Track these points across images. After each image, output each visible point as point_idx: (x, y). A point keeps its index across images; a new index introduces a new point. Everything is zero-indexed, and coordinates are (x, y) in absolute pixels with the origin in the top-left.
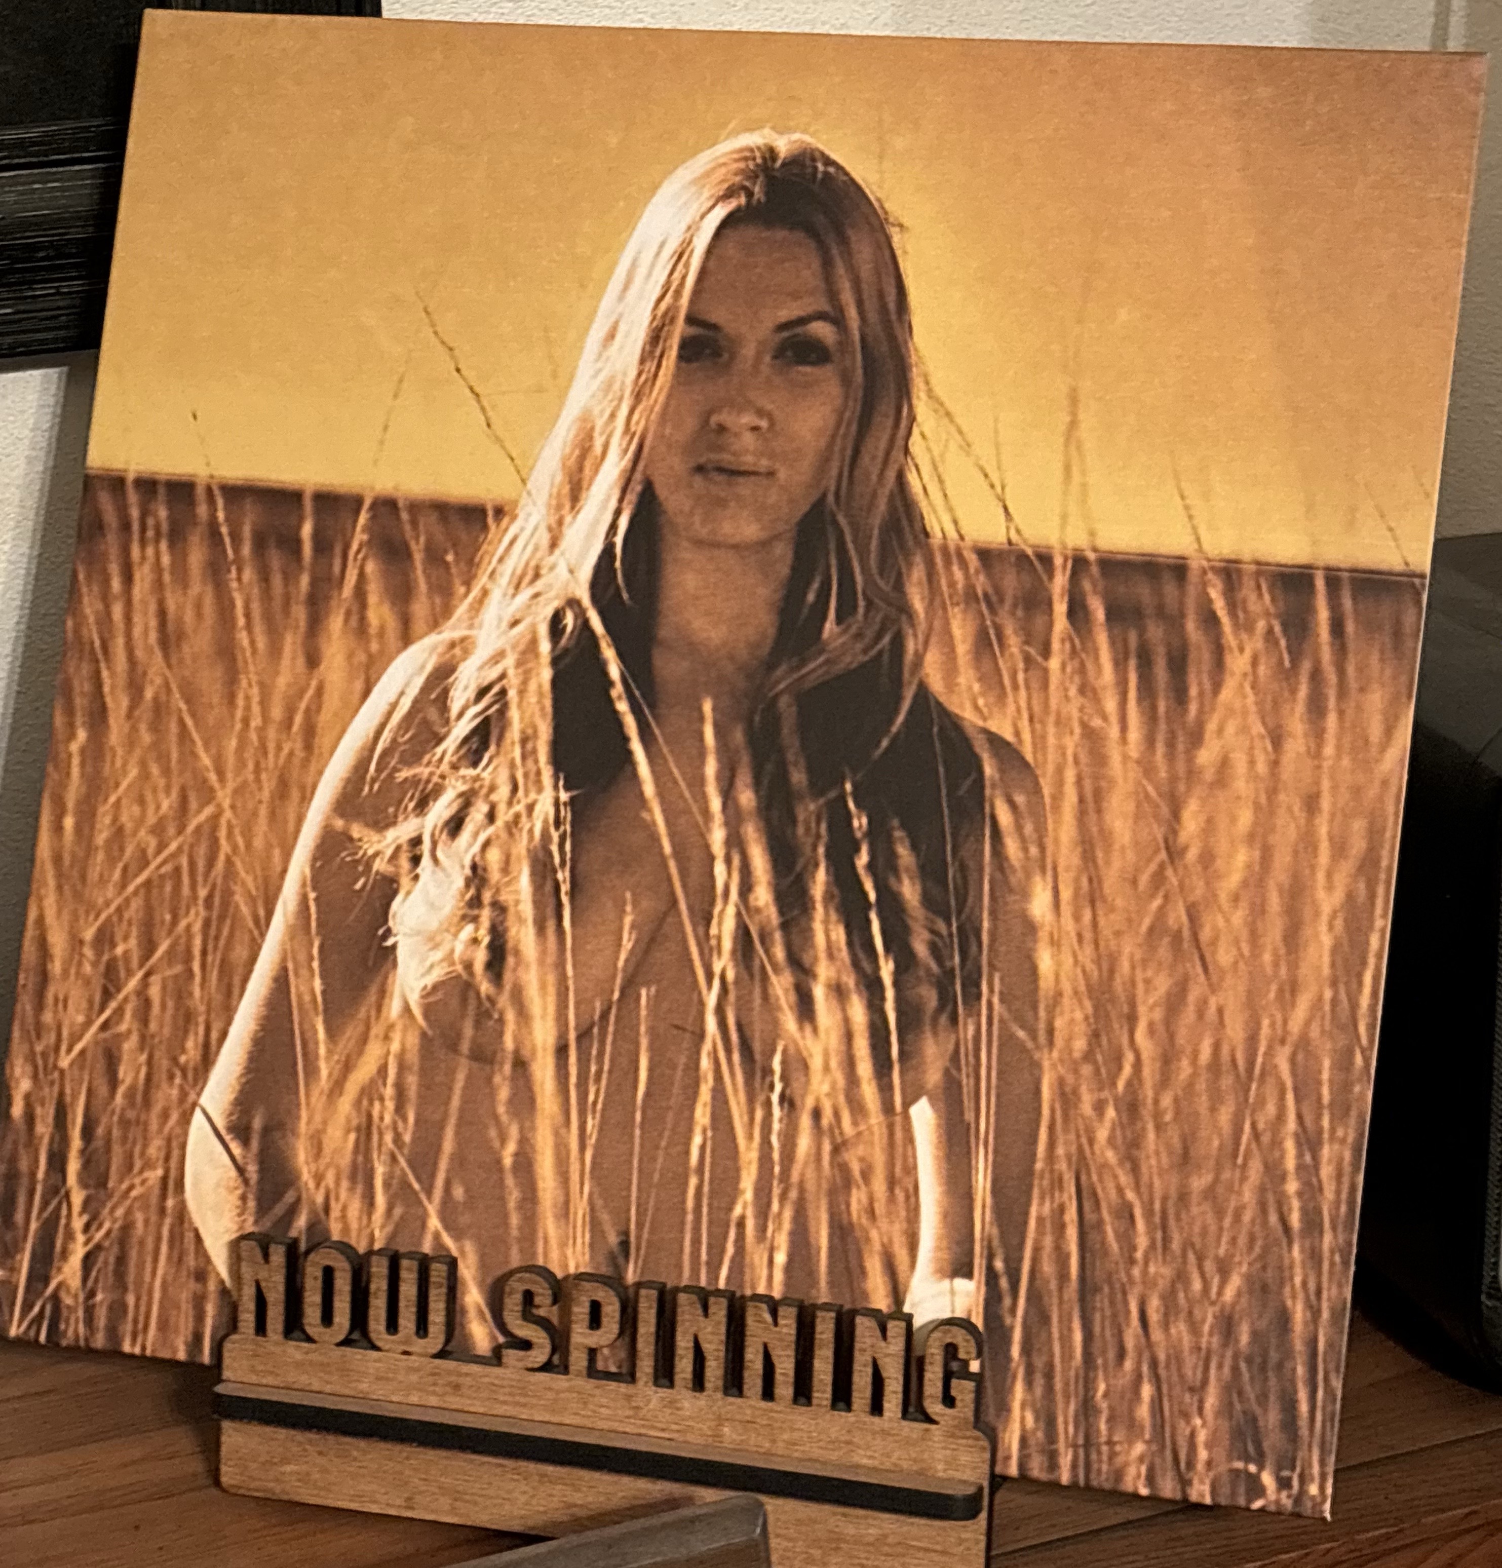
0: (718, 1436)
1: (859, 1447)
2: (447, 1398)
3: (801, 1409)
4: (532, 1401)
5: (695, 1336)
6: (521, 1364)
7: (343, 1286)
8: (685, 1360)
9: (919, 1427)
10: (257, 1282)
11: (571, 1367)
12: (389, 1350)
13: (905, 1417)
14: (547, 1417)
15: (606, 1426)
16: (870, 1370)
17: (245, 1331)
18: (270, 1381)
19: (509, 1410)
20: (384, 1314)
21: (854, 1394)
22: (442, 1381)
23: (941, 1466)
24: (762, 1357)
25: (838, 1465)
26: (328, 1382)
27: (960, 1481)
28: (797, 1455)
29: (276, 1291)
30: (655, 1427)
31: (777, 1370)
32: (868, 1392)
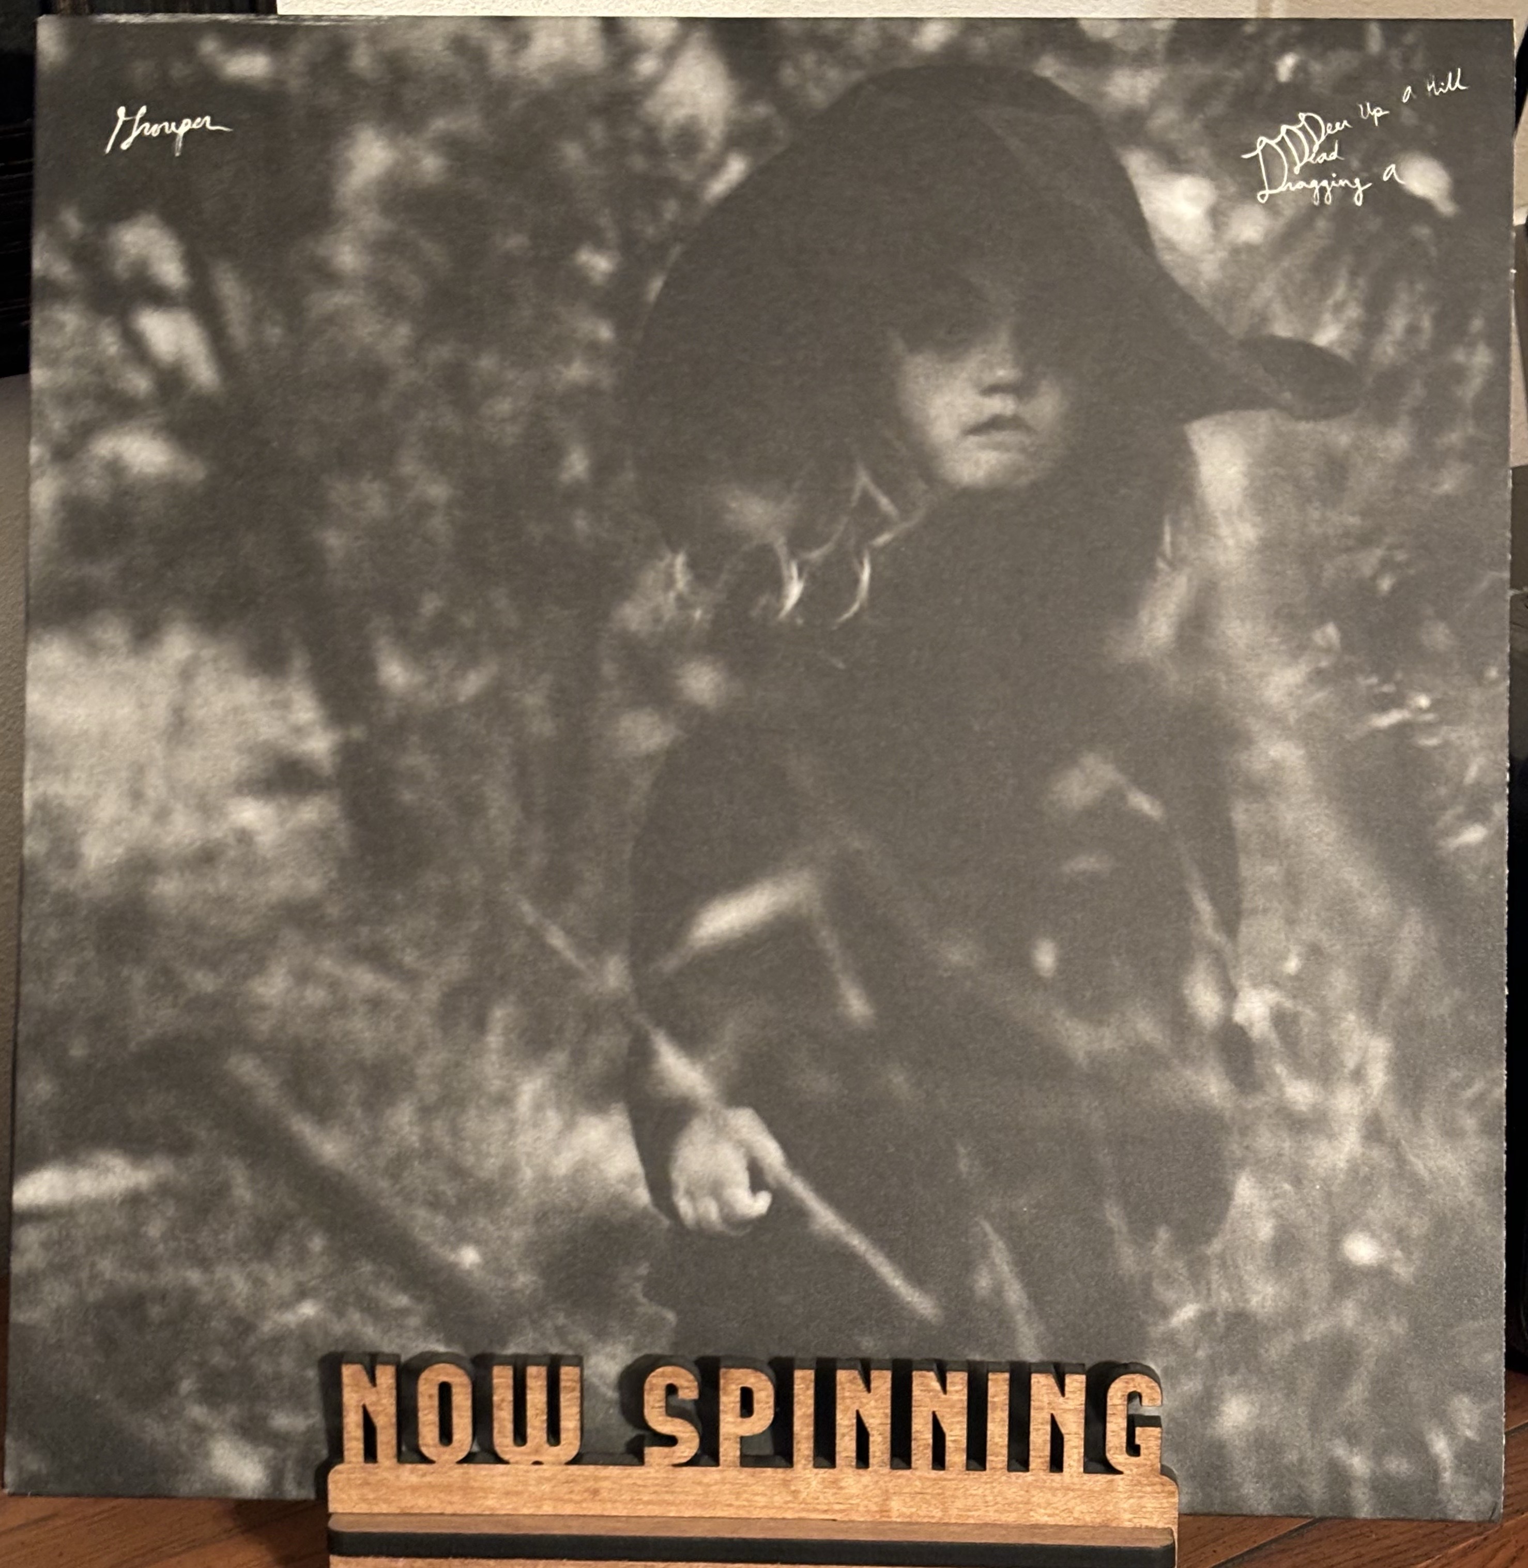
0: (884, 1511)
1: (1039, 1505)
2: (584, 1505)
3: (975, 1475)
4: (682, 1497)
5: (858, 1412)
6: (667, 1461)
7: (462, 1401)
8: (847, 1438)
9: (1102, 1479)
10: (364, 1408)
11: (722, 1459)
12: (517, 1463)
13: (1087, 1470)
14: (698, 1513)
15: (763, 1514)
16: (1048, 1428)
17: (354, 1459)
18: (384, 1508)
19: (656, 1511)
20: (510, 1426)
21: (1032, 1453)
22: (577, 1488)
23: (1127, 1516)
24: (930, 1426)
25: (1020, 1528)
26: (451, 1503)
27: (1147, 1527)
28: (972, 1521)
29: (387, 1415)
30: (815, 1510)
31: (948, 1438)
32: (1047, 1452)
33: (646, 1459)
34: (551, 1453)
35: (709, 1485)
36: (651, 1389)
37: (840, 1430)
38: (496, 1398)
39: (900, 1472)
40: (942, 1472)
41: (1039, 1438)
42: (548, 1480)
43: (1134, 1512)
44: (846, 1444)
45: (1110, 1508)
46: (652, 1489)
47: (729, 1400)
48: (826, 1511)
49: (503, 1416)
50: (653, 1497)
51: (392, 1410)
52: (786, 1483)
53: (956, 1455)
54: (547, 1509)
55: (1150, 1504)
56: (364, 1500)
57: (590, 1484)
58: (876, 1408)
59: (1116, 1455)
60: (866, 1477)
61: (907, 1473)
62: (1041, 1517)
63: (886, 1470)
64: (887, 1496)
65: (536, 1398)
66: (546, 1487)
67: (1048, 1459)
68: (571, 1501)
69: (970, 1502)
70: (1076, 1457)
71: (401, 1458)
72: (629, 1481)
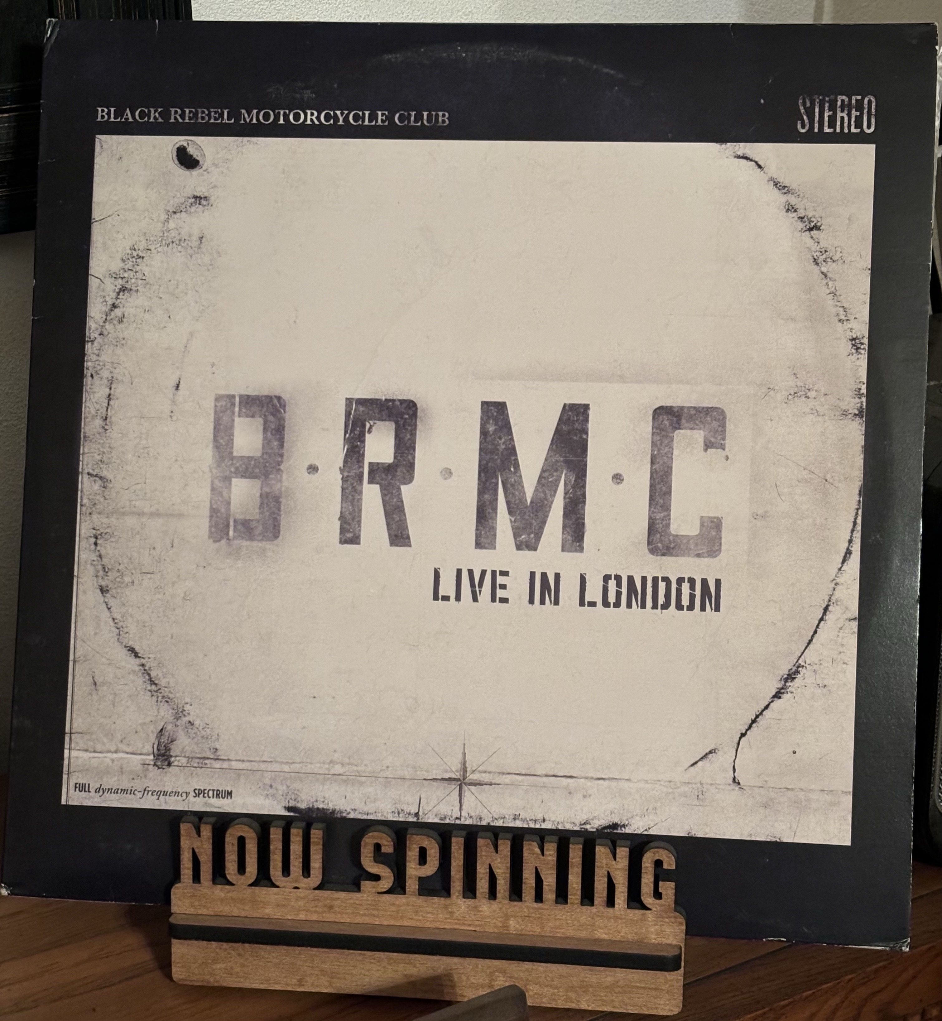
0: (506, 926)
1: (600, 927)
2: (324, 915)
3: (560, 906)
4: (382, 913)
5: (490, 865)
6: (374, 890)
7: (252, 848)
8: (483, 881)
9: (638, 913)
10: (193, 849)
11: (407, 890)
12: (283, 887)
13: (629, 907)
14: (392, 922)
15: (432, 925)
16: (606, 879)
17: (186, 881)
18: (204, 911)
19: (367, 920)
20: (280, 864)
21: (596, 895)
22: (320, 904)
23: (653, 936)
24: (534, 875)
25: (587, 940)
26: (244, 910)
27: (666, 944)
28: (559, 935)
29: (206, 854)
30: (464, 924)
31: (544, 883)
32: (605, 893)
33: (362, 889)
34: (304, 882)
35: (399, 906)
36: (365, 846)
37: (479, 876)
38: (271, 847)
39: (515, 903)
40: (540, 904)
41: (600, 886)
42: (302, 898)
43: (658, 934)
44: (482, 884)
45: (644, 930)
46: (365, 907)
47: (412, 854)
48: (470, 925)
49: (276, 859)
50: (366, 912)
51: (210, 852)
52: (446, 907)
53: (549, 894)
54: (302, 916)
55: (668, 930)
56: (192, 905)
57: (328, 902)
58: (500, 863)
59: (648, 899)
60: (495, 905)
61: (519, 904)
62: (601, 934)
63: (507, 901)
64: (507, 917)
65: (296, 848)
66: (301, 903)
67: (606, 899)
68: (316, 912)
69: (557, 923)
70: (623, 899)
71: (214, 881)
72: (352, 901)
